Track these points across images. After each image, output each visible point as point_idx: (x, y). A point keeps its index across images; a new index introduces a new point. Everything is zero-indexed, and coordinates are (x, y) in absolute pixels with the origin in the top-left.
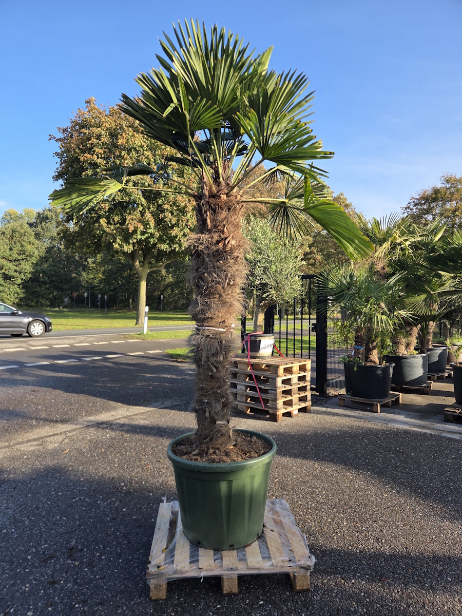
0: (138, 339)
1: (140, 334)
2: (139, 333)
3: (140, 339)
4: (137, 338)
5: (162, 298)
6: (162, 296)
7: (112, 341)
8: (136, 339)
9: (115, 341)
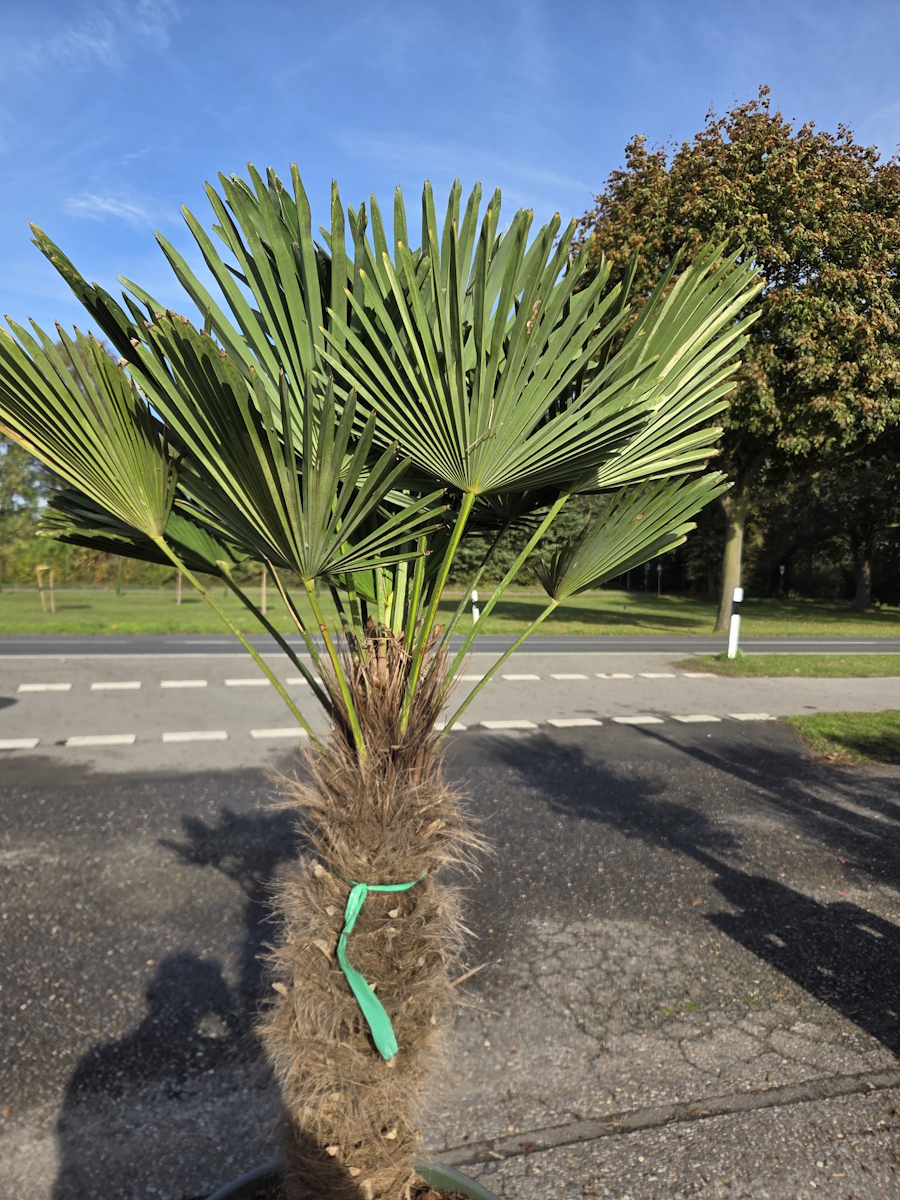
0: (711, 671)
1: (718, 658)
2: (716, 654)
3: (717, 673)
4: (710, 669)
5: (782, 572)
6: (782, 568)
7: (645, 671)
8: (708, 671)
9: (651, 672)
